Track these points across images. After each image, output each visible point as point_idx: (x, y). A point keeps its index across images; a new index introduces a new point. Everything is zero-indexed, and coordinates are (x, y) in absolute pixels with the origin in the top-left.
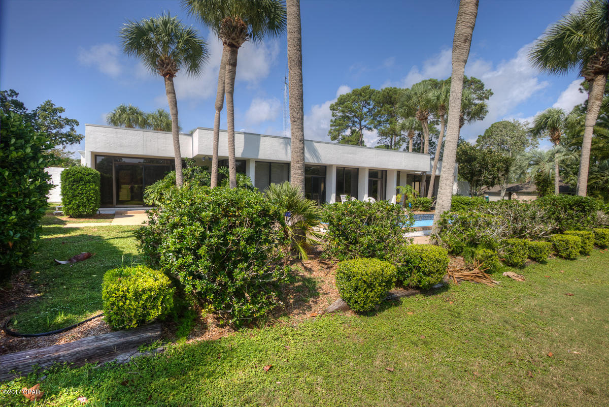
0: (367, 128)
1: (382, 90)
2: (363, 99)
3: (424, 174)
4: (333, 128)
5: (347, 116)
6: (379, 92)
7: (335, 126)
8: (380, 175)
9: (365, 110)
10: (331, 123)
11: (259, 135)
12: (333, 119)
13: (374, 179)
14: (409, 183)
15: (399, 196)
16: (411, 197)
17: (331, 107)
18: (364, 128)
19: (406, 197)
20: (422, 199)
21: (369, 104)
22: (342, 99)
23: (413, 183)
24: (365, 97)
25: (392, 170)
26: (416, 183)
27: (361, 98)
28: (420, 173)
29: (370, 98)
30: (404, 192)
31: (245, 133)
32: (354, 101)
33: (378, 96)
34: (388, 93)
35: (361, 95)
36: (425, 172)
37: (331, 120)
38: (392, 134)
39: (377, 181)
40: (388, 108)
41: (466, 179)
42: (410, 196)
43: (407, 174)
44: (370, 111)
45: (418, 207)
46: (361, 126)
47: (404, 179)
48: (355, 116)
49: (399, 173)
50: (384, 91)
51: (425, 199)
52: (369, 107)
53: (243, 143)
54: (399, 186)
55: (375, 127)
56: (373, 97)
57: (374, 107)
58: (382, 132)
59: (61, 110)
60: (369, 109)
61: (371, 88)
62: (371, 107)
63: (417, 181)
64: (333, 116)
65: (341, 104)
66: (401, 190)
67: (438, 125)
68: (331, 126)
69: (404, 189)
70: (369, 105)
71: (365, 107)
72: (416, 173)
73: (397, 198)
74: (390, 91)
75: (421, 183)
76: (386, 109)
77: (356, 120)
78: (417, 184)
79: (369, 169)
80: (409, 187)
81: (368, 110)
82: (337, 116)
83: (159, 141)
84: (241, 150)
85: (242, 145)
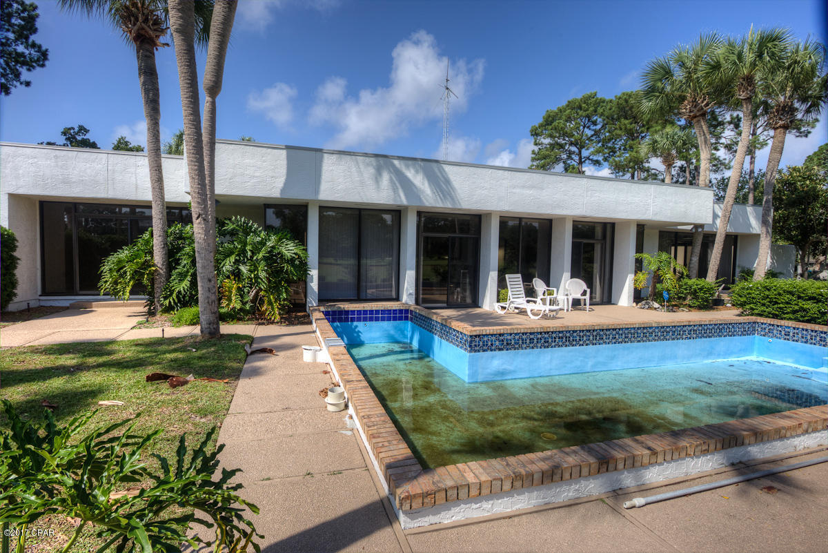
0: (592, 160)
1: (616, 97)
2: (584, 114)
3: (700, 230)
4: (535, 164)
5: (558, 144)
6: (611, 101)
7: (538, 159)
9: (589, 132)
10: (534, 156)
11: (320, 150)
12: (536, 149)
13: (585, 241)
14: (663, 248)
15: (642, 277)
16: (669, 279)
17: (532, 131)
18: (587, 161)
19: (658, 279)
20: (694, 282)
21: (595, 123)
22: (549, 116)
23: (673, 248)
24: (587, 110)
25: (627, 223)
26: (679, 248)
27: (581, 112)
28: (689, 227)
29: (595, 111)
30: (653, 267)
31: (288, 147)
32: (569, 119)
33: (608, 107)
34: (626, 101)
35: (580, 108)
36: (702, 226)
37: (533, 151)
38: (633, 168)
39: (592, 246)
40: (625, 124)
41: (788, 238)
42: (668, 276)
43: (660, 232)
44: (596, 133)
45: (685, 299)
46: (580, 158)
47: (652, 241)
48: (571, 144)
49: (641, 228)
50: (620, 98)
51: (701, 282)
52: (594, 128)
53: (285, 167)
54: (642, 252)
55: (606, 159)
56: (600, 110)
57: (604, 127)
58: (616, 164)
60: (595, 131)
61: (597, 96)
62: (598, 127)
63: (681, 245)
64: (536, 144)
65: (548, 124)
66: (645, 263)
67: (718, 150)
68: (533, 159)
69: (652, 260)
70: (596, 125)
71: (588, 127)
72: (679, 227)
73: (636, 281)
74: (630, 96)
75: (689, 248)
76: (623, 127)
77: (573, 149)
78: (681, 250)
79: (574, 221)
80: (664, 256)
81: (593, 133)
82: (542, 144)
83: (138, 171)
84: (280, 182)
85: (283, 171)
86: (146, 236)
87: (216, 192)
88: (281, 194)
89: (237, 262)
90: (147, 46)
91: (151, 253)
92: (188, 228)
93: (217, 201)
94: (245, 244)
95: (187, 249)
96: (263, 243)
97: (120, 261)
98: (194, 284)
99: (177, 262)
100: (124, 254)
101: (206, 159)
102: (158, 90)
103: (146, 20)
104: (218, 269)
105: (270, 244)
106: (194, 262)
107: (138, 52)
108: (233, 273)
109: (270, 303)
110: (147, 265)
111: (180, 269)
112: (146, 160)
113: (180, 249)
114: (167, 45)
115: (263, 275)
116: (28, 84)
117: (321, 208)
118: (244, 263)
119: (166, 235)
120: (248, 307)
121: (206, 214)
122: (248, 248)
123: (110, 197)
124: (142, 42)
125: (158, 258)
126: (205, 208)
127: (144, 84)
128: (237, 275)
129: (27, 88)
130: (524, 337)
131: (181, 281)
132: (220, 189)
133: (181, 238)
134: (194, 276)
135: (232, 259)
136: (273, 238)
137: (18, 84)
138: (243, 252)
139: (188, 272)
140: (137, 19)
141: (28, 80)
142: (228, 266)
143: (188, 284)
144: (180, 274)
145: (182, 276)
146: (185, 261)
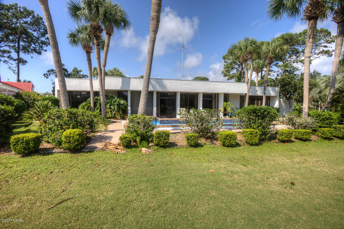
7: (226, 68)
8: (214, 96)
11: (130, 78)
13: (209, 99)
17: (223, 57)
22: (230, 51)
25: (221, 94)
37: (224, 65)
39: (212, 100)
46: (242, 67)
53: (121, 82)
59: (81, 71)
64: (225, 62)
65: (229, 54)
77: (240, 64)
79: (203, 93)
82: (227, 62)
83: (87, 83)
84: (120, 86)
85: (121, 83)
86: (89, 99)
87: (105, 89)
88: (120, 89)
89: (110, 105)
90: (89, 54)
91: (90, 103)
92: (99, 97)
93: (105, 91)
94: (112, 101)
95: (99, 102)
96: (116, 101)
97: (83, 105)
98: (101, 111)
99: (96, 105)
100: (84, 104)
101: (103, 82)
102: (91, 64)
103: (89, 48)
104: (106, 107)
105: (118, 101)
106: (100, 105)
107: (87, 55)
108: (109, 108)
109: (118, 115)
110: (89, 107)
111: (97, 107)
112: (89, 81)
113: (97, 102)
114: (93, 52)
115: (116, 108)
116: (46, 51)
117: (131, 91)
118: (112, 105)
119: (94, 99)
120: (113, 116)
121: (103, 94)
122: (113, 102)
123: (80, 90)
124: (88, 53)
125: (92, 105)
126: (103, 93)
127: (88, 63)
128: (110, 108)
129: (45, 52)
130: (174, 121)
131: (97, 110)
132: (106, 88)
133: (97, 100)
134: (101, 109)
135: (109, 104)
136: (118, 99)
137: (43, 51)
138: (112, 102)
139: (99, 108)
140: (87, 48)
141: (46, 49)
142: (108, 106)
143: (99, 111)
144: (97, 108)
145: (98, 109)
146: (98, 105)
